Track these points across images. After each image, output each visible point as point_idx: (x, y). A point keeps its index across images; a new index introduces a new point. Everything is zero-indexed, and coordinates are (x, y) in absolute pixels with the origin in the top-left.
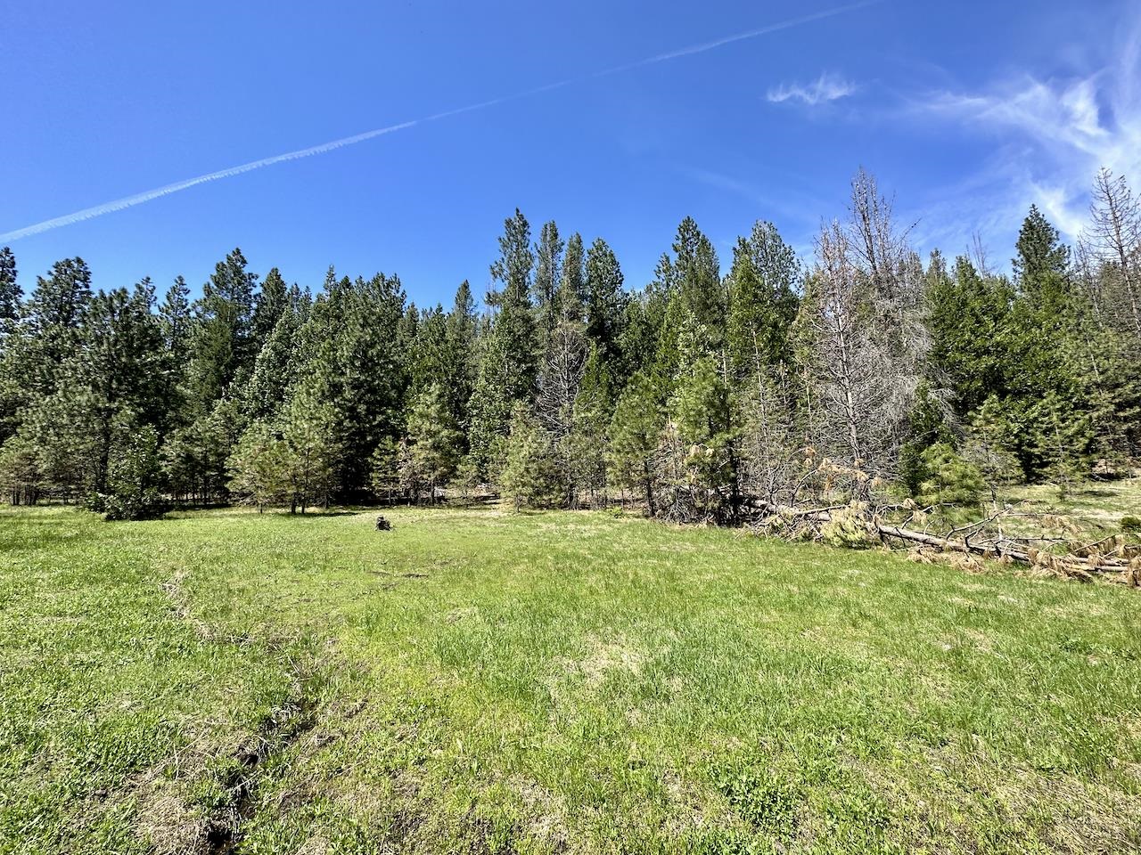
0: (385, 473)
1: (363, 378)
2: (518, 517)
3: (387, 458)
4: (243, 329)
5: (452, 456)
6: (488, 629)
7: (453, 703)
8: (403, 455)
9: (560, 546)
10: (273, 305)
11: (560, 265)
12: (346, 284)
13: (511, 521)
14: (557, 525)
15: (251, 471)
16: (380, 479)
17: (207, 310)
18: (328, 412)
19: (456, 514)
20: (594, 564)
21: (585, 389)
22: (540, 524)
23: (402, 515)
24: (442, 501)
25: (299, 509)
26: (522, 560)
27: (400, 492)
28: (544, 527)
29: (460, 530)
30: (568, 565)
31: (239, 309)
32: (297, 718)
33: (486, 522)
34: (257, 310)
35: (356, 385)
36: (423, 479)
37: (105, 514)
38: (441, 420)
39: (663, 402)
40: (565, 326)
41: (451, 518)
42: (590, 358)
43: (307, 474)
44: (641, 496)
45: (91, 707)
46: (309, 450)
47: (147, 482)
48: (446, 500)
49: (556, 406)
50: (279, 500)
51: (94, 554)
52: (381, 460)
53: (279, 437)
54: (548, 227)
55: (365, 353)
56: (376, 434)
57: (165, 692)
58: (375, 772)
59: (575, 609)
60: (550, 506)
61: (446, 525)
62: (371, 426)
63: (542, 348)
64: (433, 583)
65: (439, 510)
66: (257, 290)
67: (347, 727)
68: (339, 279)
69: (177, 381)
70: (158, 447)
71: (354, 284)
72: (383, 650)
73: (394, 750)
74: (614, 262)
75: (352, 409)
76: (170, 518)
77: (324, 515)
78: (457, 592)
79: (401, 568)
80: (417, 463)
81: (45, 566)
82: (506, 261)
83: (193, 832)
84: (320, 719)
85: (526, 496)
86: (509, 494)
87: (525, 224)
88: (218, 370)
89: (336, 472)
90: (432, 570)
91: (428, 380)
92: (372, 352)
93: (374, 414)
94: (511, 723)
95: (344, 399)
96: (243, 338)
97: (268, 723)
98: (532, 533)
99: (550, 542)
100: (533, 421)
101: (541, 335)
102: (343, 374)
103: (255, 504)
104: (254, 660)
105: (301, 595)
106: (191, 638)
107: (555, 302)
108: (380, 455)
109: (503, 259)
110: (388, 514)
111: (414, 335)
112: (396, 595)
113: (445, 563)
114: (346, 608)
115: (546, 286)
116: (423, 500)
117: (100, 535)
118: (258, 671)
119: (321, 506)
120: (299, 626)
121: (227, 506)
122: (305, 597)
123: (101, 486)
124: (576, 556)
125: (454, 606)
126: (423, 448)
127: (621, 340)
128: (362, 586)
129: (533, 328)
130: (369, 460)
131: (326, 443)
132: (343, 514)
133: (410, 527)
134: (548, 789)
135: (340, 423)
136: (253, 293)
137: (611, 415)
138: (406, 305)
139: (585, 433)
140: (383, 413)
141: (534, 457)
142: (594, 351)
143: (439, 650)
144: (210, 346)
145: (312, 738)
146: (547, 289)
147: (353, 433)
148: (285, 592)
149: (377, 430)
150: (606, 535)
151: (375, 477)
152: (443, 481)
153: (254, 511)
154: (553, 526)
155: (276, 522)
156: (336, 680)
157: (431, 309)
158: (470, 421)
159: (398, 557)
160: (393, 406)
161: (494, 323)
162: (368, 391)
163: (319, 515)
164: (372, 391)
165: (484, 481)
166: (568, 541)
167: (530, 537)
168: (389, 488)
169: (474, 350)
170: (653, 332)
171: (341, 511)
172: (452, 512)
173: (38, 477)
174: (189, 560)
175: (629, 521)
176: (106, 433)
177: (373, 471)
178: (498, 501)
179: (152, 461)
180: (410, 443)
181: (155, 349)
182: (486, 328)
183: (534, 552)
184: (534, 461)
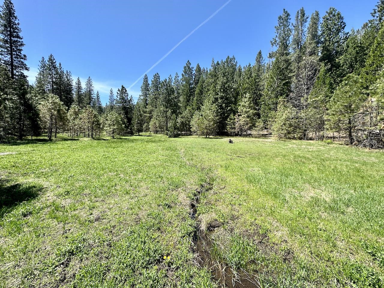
0: (231, 126)
1: (224, 95)
2: (279, 141)
3: (232, 121)
4: (191, 85)
5: (254, 119)
6: (264, 175)
7: (250, 193)
8: (237, 120)
9: (297, 153)
10: (198, 76)
11: (305, 29)
12: (218, 64)
13: (276, 143)
14: (296, 145)
15: (196, 125)
16: (230, 128)
17: (183, 81)
18: (214, 107)
19: (255, 140)
20: (313, 160)
21: (316, 87)
22: (288, 145)
23: (237, 139)
24: (250, 135)
25: (208, 136)
26: (279, 156)
27: (236, 132)
28: (291, 146)
29: (256, 145)
30: (300, 160)
31: (190, 79)
32: (208, 186)
33: (266, 143)
34: (194, 78)
35: (222, 98)
36: (244, 128)
37: (168, 136)
38: (250, 107)
39: (367, 88)
40: (308, 59)
41: (253, 141)
42: (320, 72)
43: (209, 126)
44: (344, 135)
45: (169, 174)
46: (210, 119)
47: (175, 129)
48: (251, 135)
49: (299, 97)
50: (203, 134)
51: (167, 144)
52: (230, 122)
53: (202, 116)
54: (300, 12)
55: (224, 86)
56: (228, 113)
57: (181, 174)
58: (227, 203)
59: (301, 175)
60: (294, 138)
61: (251, 143)
62: (227, 111)
63: (294, 72)
64: (246, 160)
65: (249, 138)
66: (194, 72)
67: (220, 191)
68: (216, 63)
69: (178, 102)
70: (176, 120)
71: (220, 63)
72: (230, 175)
73: (232, 200)
74: (341, 18)
75: (221, 106)
76: (180, 138)
77: (214, 138)
78: (254, 164)
79: (236, 154)
80: (242, 123)
81: (160, 146)
82: (278, 36)
83: (188, 202)
84: (214, 188)
85: (283, 134)
86: (276, 133)
87: (288, 15)
88: (187, 98)
89: (217, 126)
90: (246, 156)
91: (245, 93)
92: (226, 85)
93: (227, 107)
94: (270, 203)
95: (218, 103)
96: (191, 87)
97: (202, 186)
98: (286, 147)
99: (293, 151)
100: (288, 104)
101: (294, 66)
102: (218, 94)
103: (197, 135)
104: (199, 171)
105: (209, 158)
106: (186, 164)
107: (302, 49)
108: (230, 120)
109: (277, 36)
110: (232, 139)
111: (240, 77)
112: (234, 161)
113: (250, 154)
114: (220, 163)
115: (298, 42)
116: (243, 135)
117: (168, 141)
118: (200, 174)
119: (213, 136)
120: (208, 166)
121: (191, 135)
122: (210, 159)
123: (167, 130)
124: (305, 158)
125: (252, 167)
126: (244, 117)
127: (341, 60)
128: (224, 158)
129: (290, 64)
130: (227, 122)
131: (214, 117)
132: (220, 138)
133: (239, 143)
134: (281, 224)
135: (217, 110)
136: (193, 73)
137: (330, 98)
138: (237, 67)
139: (315, 108)
140: (230, 106)
141: (287, 119)
142: (323, 68)
143: (247, 178)
144: (184, 91)
145: (212, 192)
146: (298, 44)
147: (221, 114)
148: (205, 157)
149: (228, 112)
150: (321, 151)
151: (228, 127)
152: (250, 128)
153: (197, 136)
154: (295, 146)
155: (203, 139)
156: (217, 180)
157: (247, 66)
158: (261, 107)
159: (235, 151)
160: (233, 103)
161: (271, 65)
162: (226, 99)
163: (213, 138)
164: (227, 99)
165: (266, 128)
166: (301, 151)
167: (284, 149)
168: (233, 131)
169: (263, 78)
170: (365, 51)
171: (219, 137)
172: (253, 139)
173: (157, 128)
174: (184, 147)
175: (335, 146)
176: (166, 117)
177: (227, 125)
178: (271, 136)
179: (175, 123)
180: (239, 115)
181: (173, 94)
182: (268, 68)
183: (285, 154)
184: (288, 121)
